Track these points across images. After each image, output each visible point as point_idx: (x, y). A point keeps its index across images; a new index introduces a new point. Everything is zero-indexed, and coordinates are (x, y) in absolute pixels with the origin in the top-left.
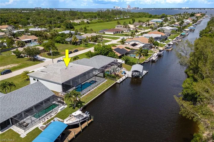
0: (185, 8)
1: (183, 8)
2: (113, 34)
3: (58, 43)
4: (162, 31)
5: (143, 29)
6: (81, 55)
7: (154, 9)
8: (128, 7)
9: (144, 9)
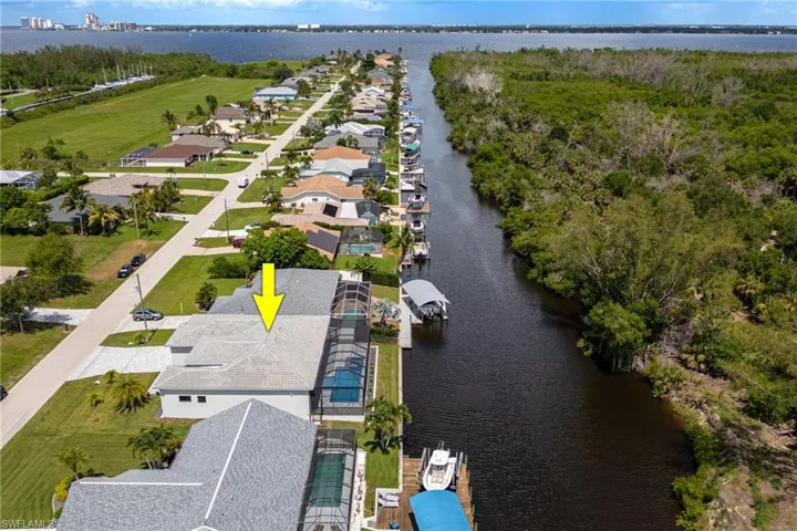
0: (306, 27)
1: (300, 27)
2: (182, 165)
3: (13, 234)
4: (350, 142)
5: (267, 135)
6: (180, 274)
7: (199, 28)
8: (91, 22)
9: (158, 28)
